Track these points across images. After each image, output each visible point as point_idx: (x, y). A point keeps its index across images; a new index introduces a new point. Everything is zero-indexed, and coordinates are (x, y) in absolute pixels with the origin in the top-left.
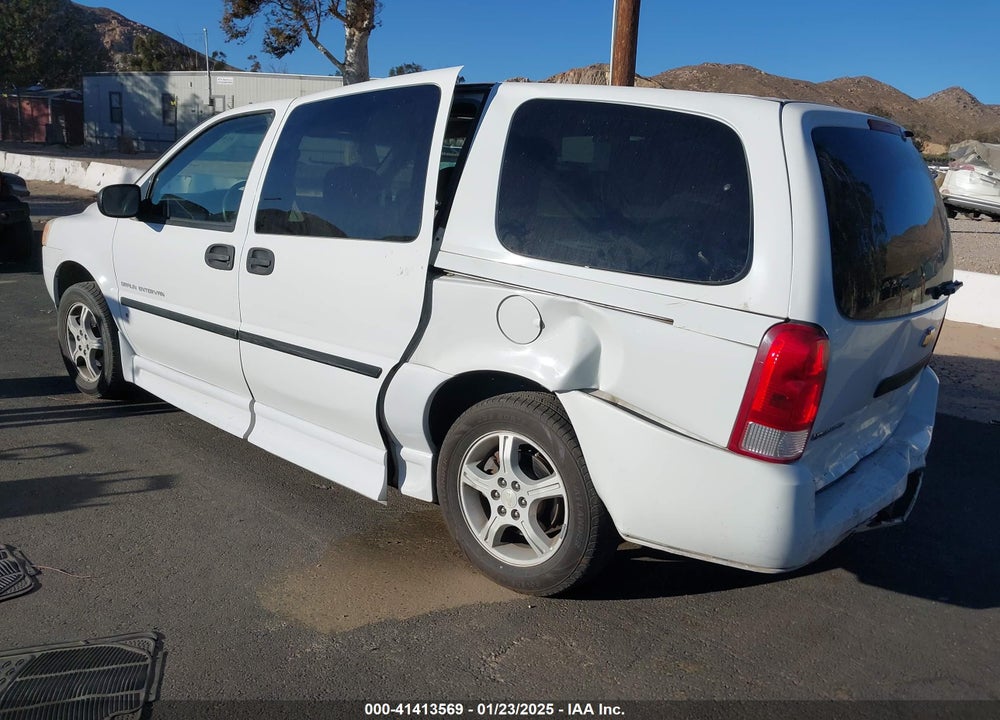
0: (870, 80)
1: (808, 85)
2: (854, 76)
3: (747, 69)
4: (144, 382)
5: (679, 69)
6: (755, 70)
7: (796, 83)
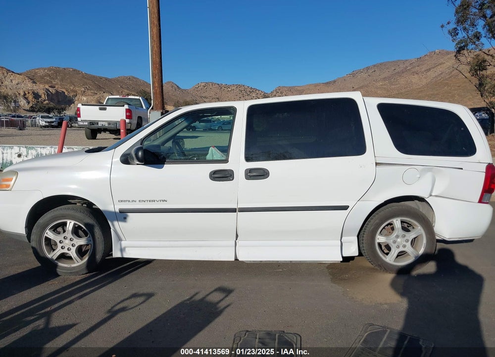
0: (134, 78)
1: (106, 79)
2: (127, 76)
3: (74, 70)
4: (129, 254)
5: (37, 69)
6: (79, 71)
7: (101, 78)
